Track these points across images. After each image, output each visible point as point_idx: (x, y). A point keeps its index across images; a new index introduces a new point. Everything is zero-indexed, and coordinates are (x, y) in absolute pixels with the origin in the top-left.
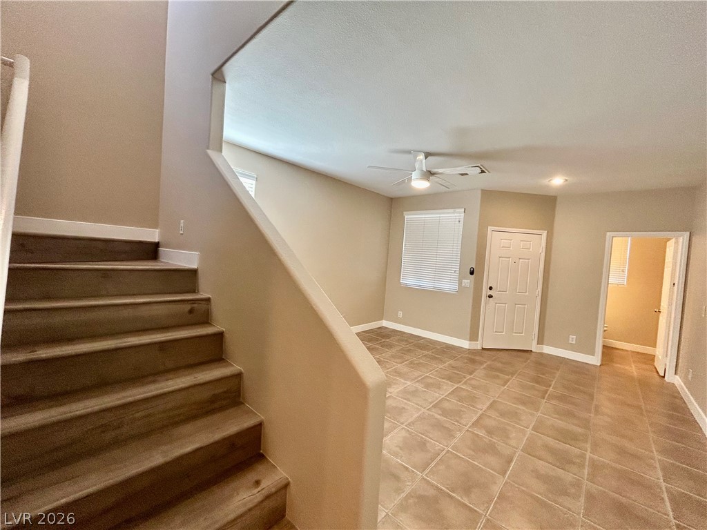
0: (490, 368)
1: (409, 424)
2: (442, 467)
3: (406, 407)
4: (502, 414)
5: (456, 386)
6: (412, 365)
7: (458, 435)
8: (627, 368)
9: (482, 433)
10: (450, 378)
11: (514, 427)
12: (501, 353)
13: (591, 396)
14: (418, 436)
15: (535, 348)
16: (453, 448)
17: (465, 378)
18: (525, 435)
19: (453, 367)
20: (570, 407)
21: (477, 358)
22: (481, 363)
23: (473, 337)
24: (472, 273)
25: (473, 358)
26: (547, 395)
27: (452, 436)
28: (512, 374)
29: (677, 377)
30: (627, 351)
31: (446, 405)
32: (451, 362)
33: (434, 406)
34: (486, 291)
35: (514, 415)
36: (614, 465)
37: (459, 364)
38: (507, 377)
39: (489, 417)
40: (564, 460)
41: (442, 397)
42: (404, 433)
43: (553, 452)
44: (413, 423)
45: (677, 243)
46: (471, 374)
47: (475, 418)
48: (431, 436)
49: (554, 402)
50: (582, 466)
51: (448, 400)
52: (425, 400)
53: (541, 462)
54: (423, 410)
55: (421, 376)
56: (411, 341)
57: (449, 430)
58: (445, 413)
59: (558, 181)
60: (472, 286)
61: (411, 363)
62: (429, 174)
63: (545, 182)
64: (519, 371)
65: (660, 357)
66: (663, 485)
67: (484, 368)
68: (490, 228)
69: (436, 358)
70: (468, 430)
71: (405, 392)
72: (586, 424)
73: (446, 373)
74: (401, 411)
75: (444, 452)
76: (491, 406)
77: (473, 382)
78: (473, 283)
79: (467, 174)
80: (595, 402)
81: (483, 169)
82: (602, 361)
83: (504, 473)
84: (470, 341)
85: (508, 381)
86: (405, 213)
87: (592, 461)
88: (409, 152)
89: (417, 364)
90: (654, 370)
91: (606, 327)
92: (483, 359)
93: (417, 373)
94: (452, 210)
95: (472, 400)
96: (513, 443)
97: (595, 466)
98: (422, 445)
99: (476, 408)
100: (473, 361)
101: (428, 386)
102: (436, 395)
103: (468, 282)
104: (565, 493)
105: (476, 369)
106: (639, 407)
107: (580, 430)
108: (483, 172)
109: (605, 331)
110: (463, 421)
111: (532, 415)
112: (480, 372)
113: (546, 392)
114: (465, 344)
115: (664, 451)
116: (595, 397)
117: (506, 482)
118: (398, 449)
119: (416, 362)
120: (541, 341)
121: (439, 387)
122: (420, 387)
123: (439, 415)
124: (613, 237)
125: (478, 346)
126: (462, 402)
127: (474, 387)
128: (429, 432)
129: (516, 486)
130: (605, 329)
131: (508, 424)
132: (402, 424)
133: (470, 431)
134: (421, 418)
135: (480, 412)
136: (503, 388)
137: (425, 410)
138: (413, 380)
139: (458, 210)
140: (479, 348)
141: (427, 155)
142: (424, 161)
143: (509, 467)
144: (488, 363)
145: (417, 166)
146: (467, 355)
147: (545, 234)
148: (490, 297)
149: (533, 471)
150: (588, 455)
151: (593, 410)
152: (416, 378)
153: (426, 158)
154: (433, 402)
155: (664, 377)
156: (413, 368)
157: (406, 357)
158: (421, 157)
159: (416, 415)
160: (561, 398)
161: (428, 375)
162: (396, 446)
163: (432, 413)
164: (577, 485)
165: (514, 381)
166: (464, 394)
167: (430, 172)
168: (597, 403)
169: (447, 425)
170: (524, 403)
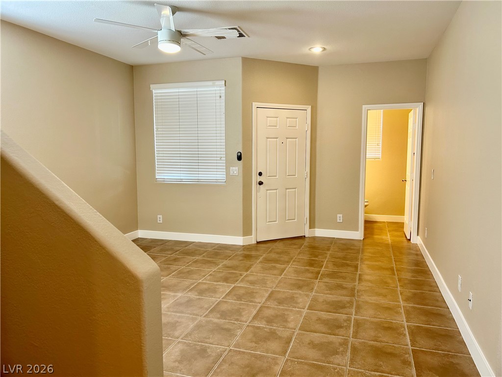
0: (267, 260)
1: (186, 336)
2: (225, 366)
3: (179, 320)
4: (280, 302)
5: (233, 285)
6: (182, 275)
7: (239, 332)
8: (384, 237)
9: (262, 324)
10: (226, 280)
11: (291, 311)
12: (277, 244)
13: (356, 267)
14: (198, 345)
15: (307, 233)
16: (235, 346)
17: (241, 275)
18: (301, 316)
19: (228, 267)
20: (339, 281)
21: (253, 253)
22: (257, 257)
23: (247, 231)
24: (239, 158)
25: (248, 253)
26: (320, 275)
27: (234, 335)
28: (288, 262)
29: (419, 237)
30: (384, 222)
31: (224, 307)
32: (226, 262)
33: (212, 311)
34: (255, 179)
35: (291, 300)
36: (373, 319)
37: (235, 263)
38: (283, 266)
39: (268, 308)
40: (334, 327)
41: (219, 300)
42: (180, 346)
43: (325, 322)
44: (190, 334)
45: (415, 114)
46: (247, 271)
47: (255, 312)
48: (211, 341)
49: (326, 280)
50: (348, 327)
51: (226, 302)
52: (201, 308)
53: (315, 334)
54: (199, 318)
55: (193, 284)
56: (178, 248)
57: (228, 330)
58: (223, 315)
59: (317, 50)
60: (241, 175)
61: (180, 272)
62: (179, 36)
63: (305, 50)
64: (294, 258)
65: (407, 222)
66: (406, 324)
67: (261, 262)
68: (255, 104)
69: (209, 262)
70: (248, 326)
71: (178, 304)
72: (352, 293)
73: (221, 275)
74: (174, 325)
75: (226, 352)
76: (270, 297)
77: (251, 278)
78: (241, 170)
79: (224, 38)
80: (359, 272)
81: (242, 32)
82: (365, 235)
83: (284, 353)
84: (243, 236)
85: (283, 270)
86: (152, 86)
87: (356, 321)
88: (152, 4)
89: (188, 272)
90: (404, 235)
91: (367, 202)
92: (258, 253)
93: (187, 282)
94: (210, 83)
95: (250, 295)
96: (291, 325)
97: (358, 324)
98: (203, 352)
99: (255, 302)
100: (247, 257)
101: (201, 292)
102: (212, 300)
103: (237, 169)
104: (335, 352)
105: (252, 265)
106: (392, 269)
107: (348, 299)
108: (241, 35)
109: (366, 206)
110: (244, 319)
111: (307, 296)
112: (257, 266)
113: (318, 273)
114: (238, 240)
115: (407, 300)
116: (359, 268)
117: (287, 360)
118: (177, 364)
119: (185, 271)
120: (312, 225)
121: (214, 291)
122: (193, 295)
123: (219, 318)
124: (368, 110)
125: (251, 240)
126: (241, 300)
127: (252, 283)
128: (209, 338)
129: (296, 360)
130: (366, 204)
131: (286, 310)
132: (178, 338)
133: (251, 326)
134: (199, 327)
135: (259, 305)
136: (280, 278)
137: (202, 318)
138: (185, 290)
139: (217, 83)
140: (254, 242)
141: (175, 9)
142: (171, 17)
143: (288, 346)
144: (264, 255)
145: (163, 23)
146: (242, 252)
147: (309, 108)
148: (261, 183)
149: (309, 344)
150: (353, 317)
151: (357, 280)
152: (188, 287)
153: (173, 13)
154: (210, 308)
155: (410, 240)
156: (182, 277)
157: (173, 267)
158: (167, 11)
159: (192, 326)
160: (332, 275)
161: (200, 281)
162: (175, 362)
163: (209, 319)
164: (345, 343)
165: (290, 269)
166: (242, 291)
167: (180, 32)
168: (360, 273)
169: (227, 326)
170: (300, 287)
